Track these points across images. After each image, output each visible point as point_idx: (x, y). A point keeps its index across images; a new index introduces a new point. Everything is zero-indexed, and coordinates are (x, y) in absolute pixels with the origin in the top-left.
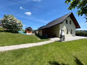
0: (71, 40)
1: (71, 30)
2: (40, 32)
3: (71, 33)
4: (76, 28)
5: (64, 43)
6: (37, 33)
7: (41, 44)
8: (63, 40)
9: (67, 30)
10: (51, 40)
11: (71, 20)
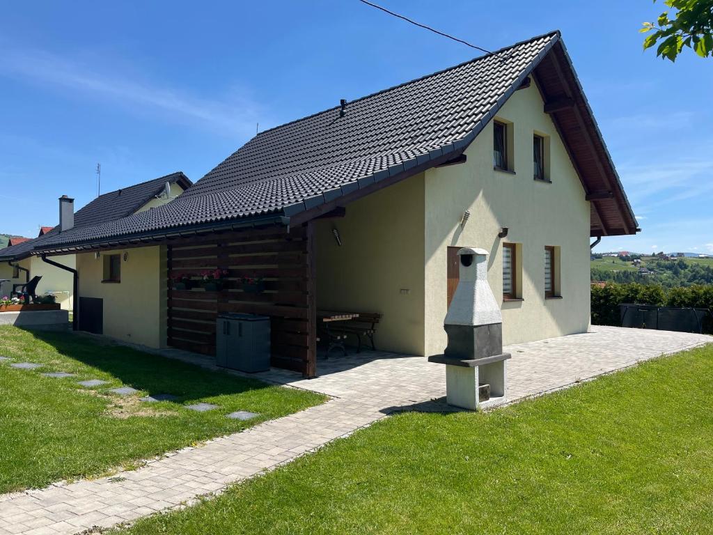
0: (568, 381)
1: (551, 250)
2: (112, 275)
3: (552, 293)
4: (597, 233)
5: (503, 421)
6: (50, 303)
7: (215, 487)
8: (485, 395)
9: (512, 248)
10: (321, 398)
11: (546, 127)
